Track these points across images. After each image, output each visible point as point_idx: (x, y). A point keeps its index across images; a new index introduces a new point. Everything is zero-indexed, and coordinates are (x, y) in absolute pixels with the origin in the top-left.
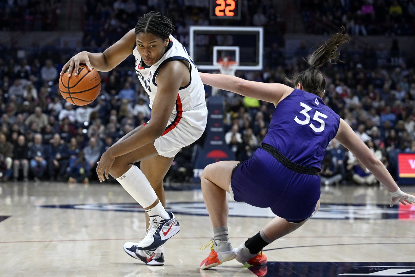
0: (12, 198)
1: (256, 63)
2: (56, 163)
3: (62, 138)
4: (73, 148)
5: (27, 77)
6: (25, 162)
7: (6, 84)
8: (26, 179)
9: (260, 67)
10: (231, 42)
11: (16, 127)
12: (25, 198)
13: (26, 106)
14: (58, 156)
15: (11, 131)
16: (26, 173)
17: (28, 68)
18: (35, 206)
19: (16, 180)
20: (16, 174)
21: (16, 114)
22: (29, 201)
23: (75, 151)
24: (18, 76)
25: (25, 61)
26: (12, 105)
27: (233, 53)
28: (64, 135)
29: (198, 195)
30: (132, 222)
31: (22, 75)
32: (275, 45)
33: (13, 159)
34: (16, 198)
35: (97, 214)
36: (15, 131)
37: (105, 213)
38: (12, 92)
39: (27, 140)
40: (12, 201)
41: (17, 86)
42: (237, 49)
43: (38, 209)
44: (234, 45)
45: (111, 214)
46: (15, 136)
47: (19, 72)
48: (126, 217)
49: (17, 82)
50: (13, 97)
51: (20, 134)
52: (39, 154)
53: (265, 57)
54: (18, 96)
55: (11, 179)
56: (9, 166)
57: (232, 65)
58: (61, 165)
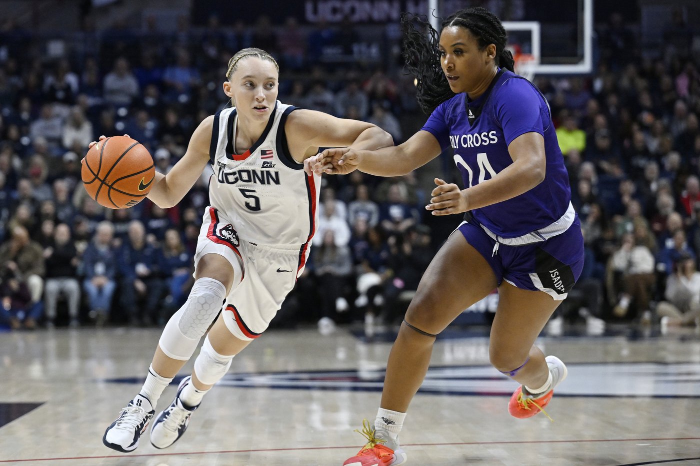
0: (44, 363)
1: (578, 58)
2: (140, 286)
3: (148, 230)
4: (174, 252)
5: (70, 100)
6: (72, 285)
7: (25, 115)
8: (74, 323)
9: (585, 67)
10: (520, 13)
11: (48, 208)
12: (74, 364)
13: (71, 162)
14: (141, 269)
15: (38, 217)
16: (73, 309)
17: (72, 79)
18: (94, 381)
19: (50, 325)
20: (51, 312)
21: (50, 181)
22: (82, 372)
23: (178, 258)
24: (50, 97)
25: (65, 64)
26: (38, 160)
27: (526, 36)
28: (155, 224)
29: (452, 350)
30: (309, 412)
31: (60, 95)
32: (617, 18)
33: (45, 277)
34: (54, 365)
35: (234, 394)
36: (47, 217)
37: (250, 392)
38: (38, 133)
39: (75, 237)
40: (45, 371)
41: (48, 117)
42: (534, 27)
43: (102, 386)
44: (526, 18)
45: (261, 394)
46: (48, 227)
47: (53, 89)
48: (297, 401)
49: (46, 109)
50: (40, 141)
51: (57, 222)
52: (100, 268)
53: (597, 43)
54: (50, 139)
55: (42, 322)
56: (36, 295)
57: (523, 64)
58: (149, 289)
